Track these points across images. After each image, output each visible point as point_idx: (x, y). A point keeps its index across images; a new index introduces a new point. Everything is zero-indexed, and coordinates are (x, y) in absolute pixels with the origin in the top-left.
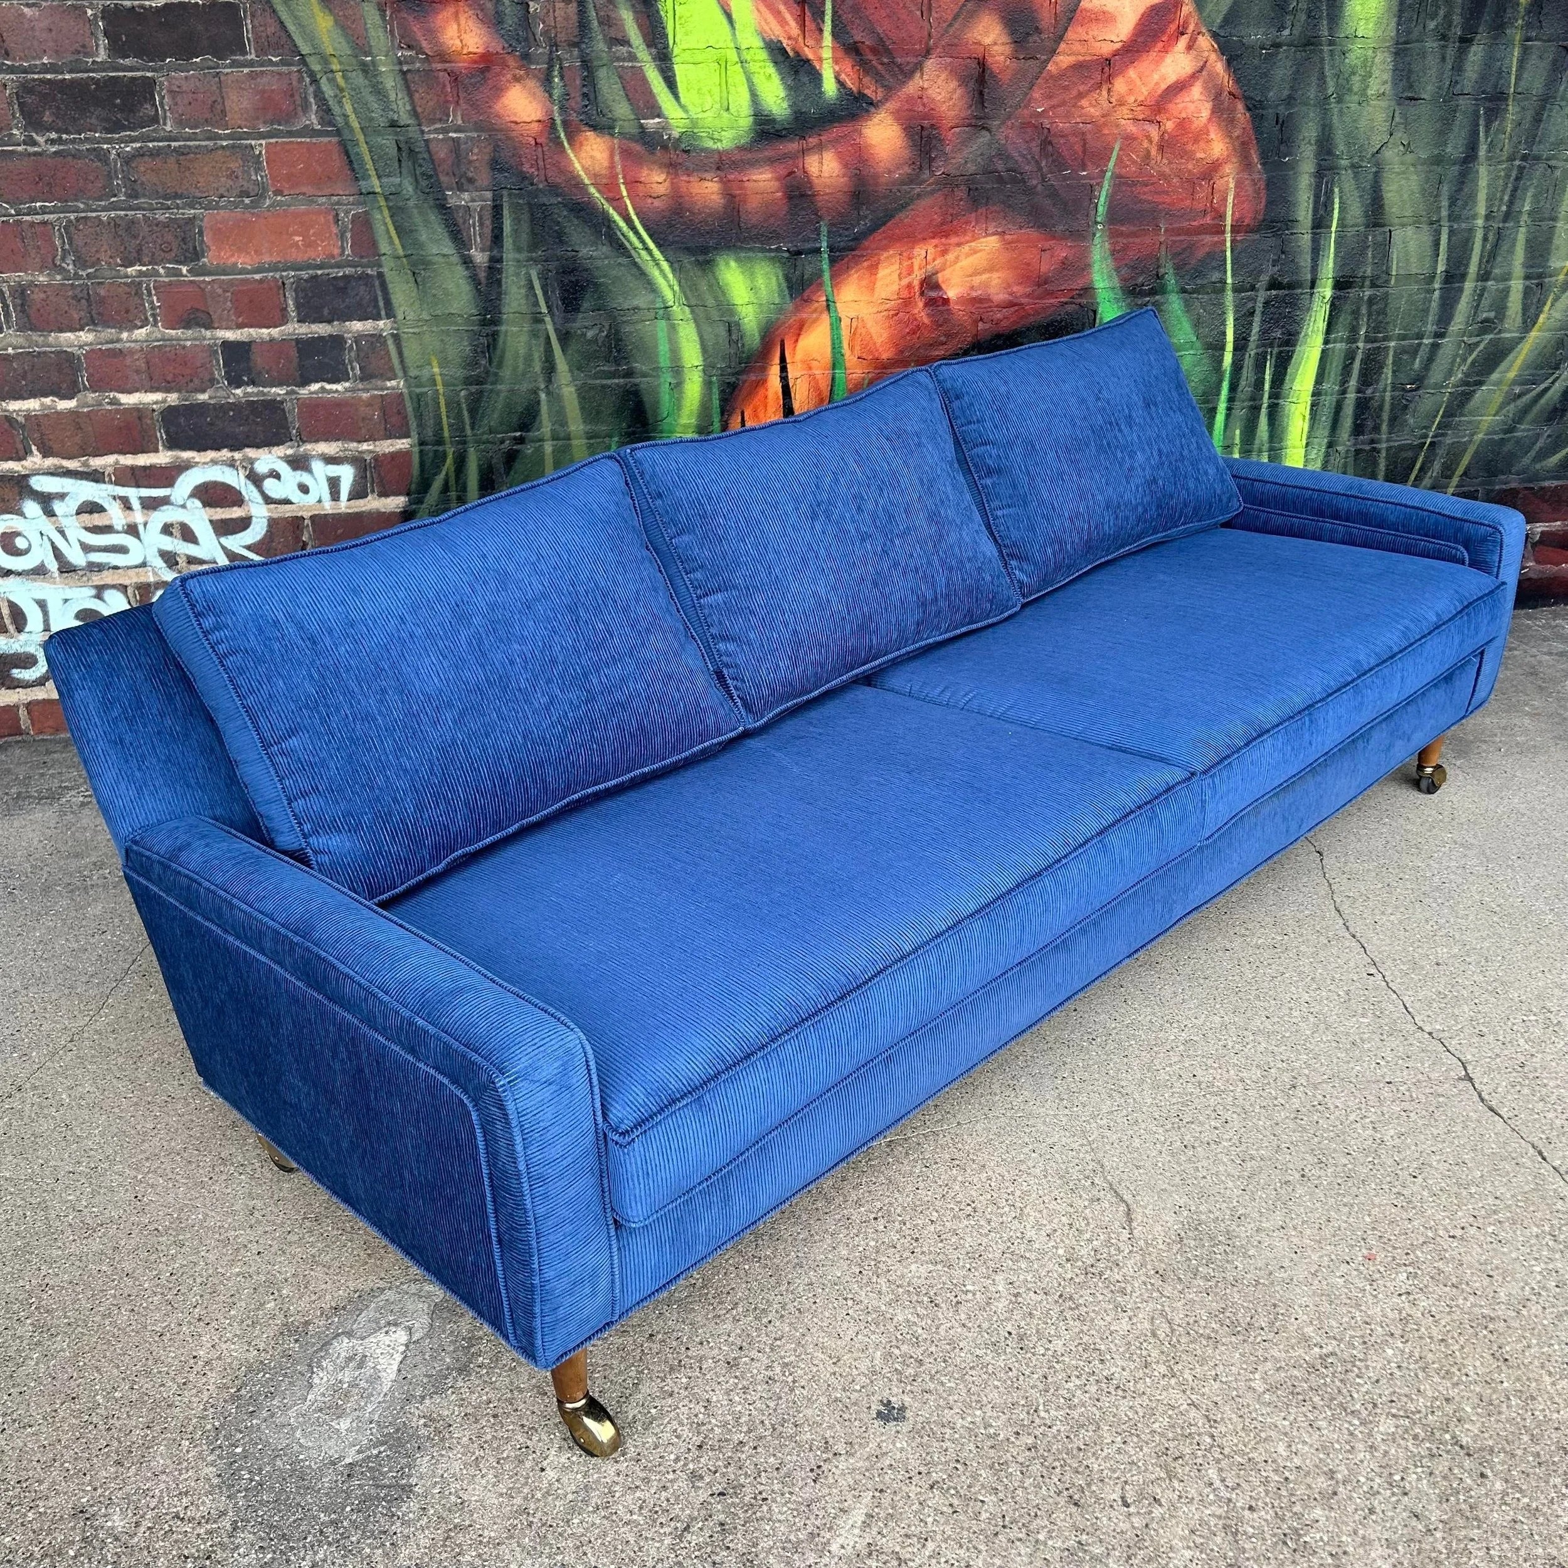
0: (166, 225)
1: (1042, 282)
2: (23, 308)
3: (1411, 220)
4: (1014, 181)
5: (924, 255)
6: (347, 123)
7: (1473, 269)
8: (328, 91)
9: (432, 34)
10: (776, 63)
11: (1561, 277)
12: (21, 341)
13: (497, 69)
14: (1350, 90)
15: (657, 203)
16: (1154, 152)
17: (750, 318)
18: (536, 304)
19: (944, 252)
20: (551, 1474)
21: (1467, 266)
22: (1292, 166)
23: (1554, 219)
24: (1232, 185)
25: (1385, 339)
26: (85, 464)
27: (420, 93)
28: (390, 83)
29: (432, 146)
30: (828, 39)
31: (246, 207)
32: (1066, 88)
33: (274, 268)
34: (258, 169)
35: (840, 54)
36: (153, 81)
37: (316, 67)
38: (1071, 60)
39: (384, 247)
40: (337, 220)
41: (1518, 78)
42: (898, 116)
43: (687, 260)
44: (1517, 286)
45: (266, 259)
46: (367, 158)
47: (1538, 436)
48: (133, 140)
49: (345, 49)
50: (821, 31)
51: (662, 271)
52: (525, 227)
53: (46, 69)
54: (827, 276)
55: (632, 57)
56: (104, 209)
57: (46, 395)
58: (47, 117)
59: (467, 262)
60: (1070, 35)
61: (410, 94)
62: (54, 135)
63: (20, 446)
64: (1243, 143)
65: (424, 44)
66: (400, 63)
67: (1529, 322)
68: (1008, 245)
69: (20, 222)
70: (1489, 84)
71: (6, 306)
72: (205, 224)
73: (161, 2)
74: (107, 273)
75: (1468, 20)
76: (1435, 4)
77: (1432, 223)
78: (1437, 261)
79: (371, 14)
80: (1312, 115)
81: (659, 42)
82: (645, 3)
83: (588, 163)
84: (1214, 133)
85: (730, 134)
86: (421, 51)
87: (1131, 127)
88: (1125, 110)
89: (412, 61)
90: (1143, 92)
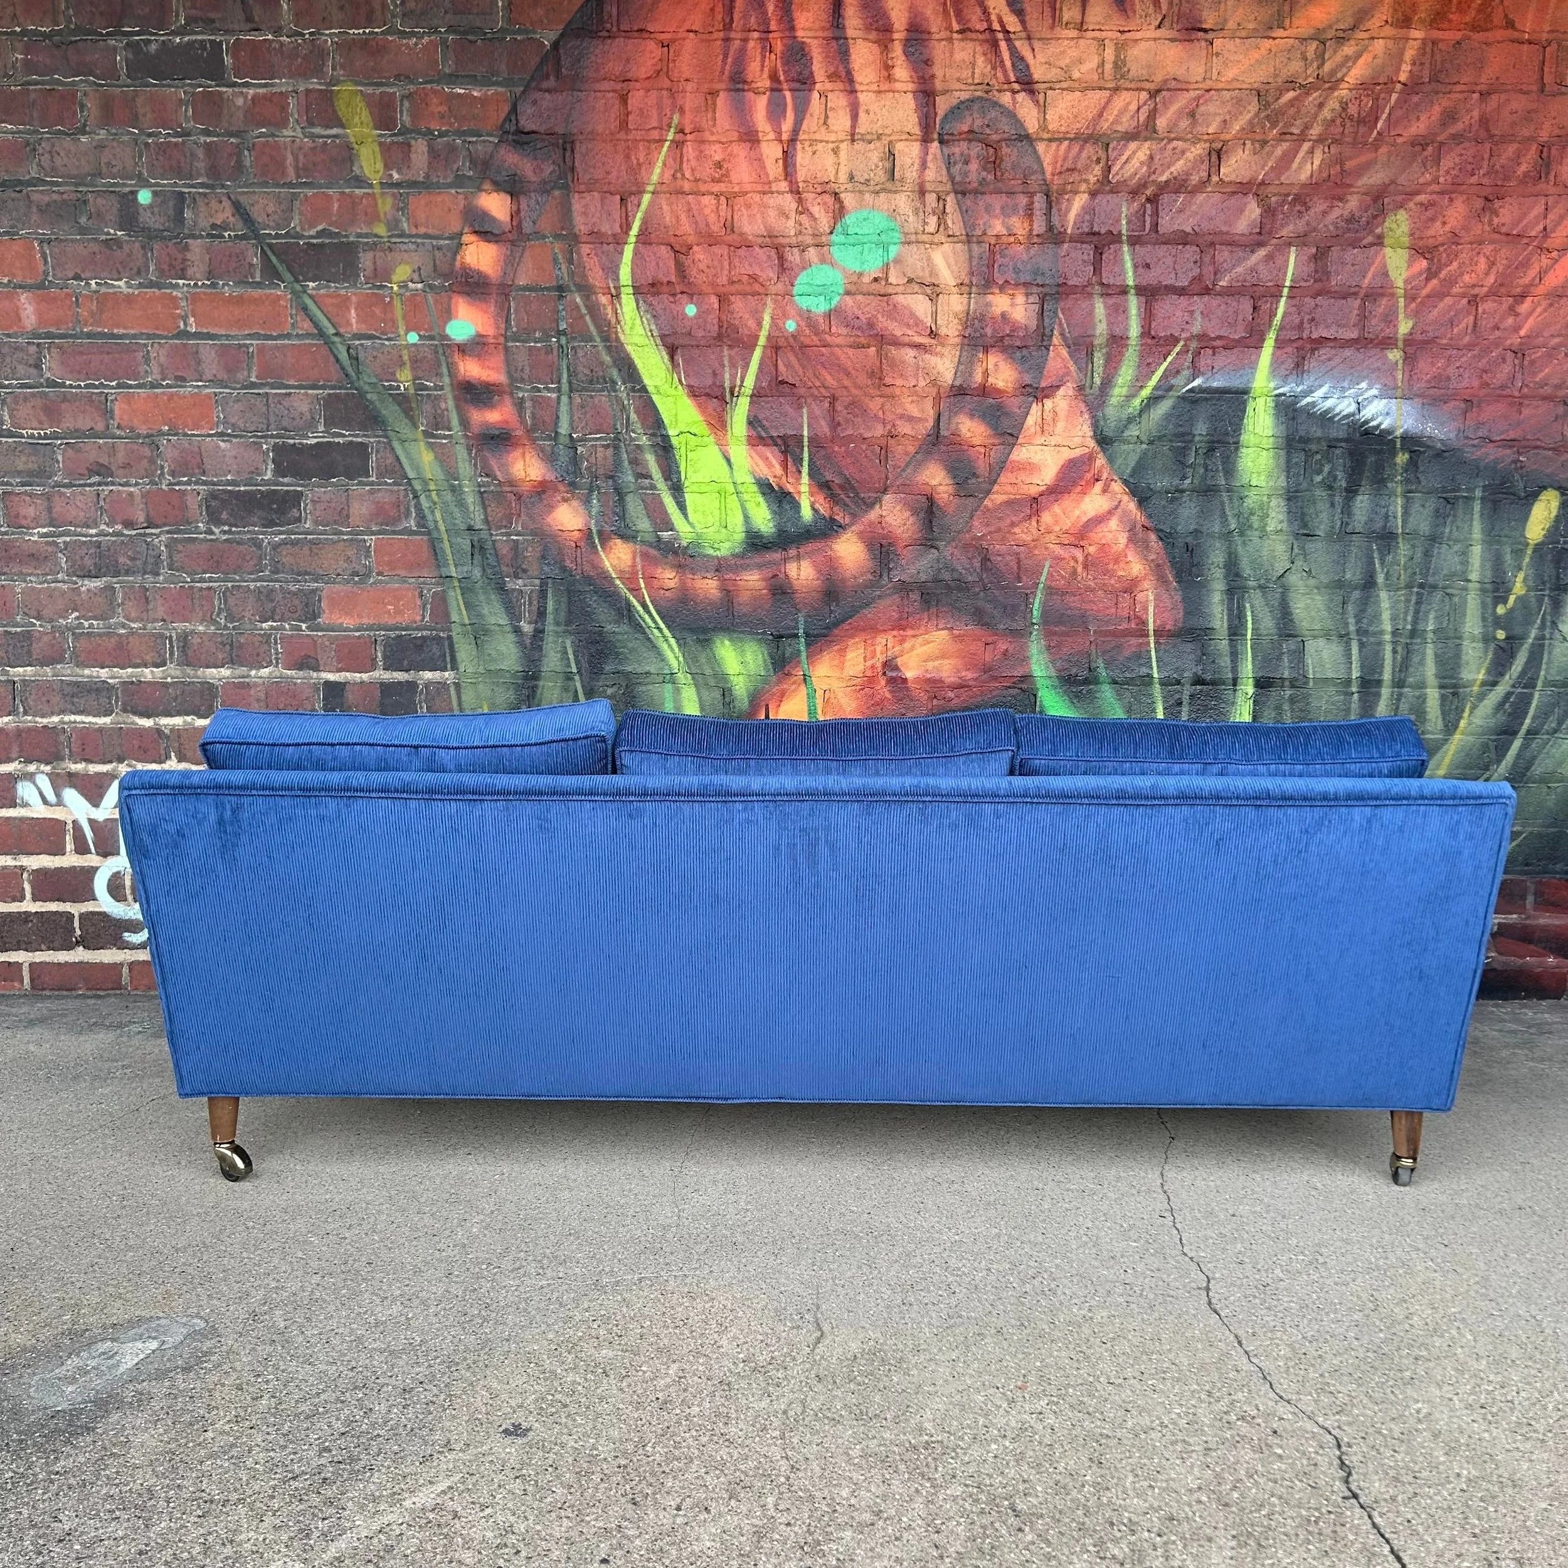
0: (295, 594)
1: (987, 669)
2: (184, 649)
3: (1321, 633)
4: (960, 589)
5: (884, 645)
6: (437, 528)
7: (1387, 676)
8: (425, 503)
9: (504, 467)
10: (764, 494)
11: (1476, 688)
12: (178, 673)
13: (550, 492)
14: (1251, 527)
15: (668, 594)
16: (1080, 569)
17: (740, 687)
18: (569, 666)
19: (902, 641)
20: (210, 1434)
21: (1381, 673)
22: (1203, 585)
23: (1460, 638)
24: (1151, 598)
27: (492, 507)
28: (470, 499)
29: (498, 545)
30: (805, 478)
31: (356, 583)
32: (1000, 519)
33: (370, 628)
34: (367, 556)
35: (816, 489)
36: (301, 493)
37: (418, 486)
38: (1004, 498)
39: (455, 617)
40: (421, 595)
41: (1404, 522)
42: (861, 535)
43: (690, 639)
44: (1433, 696)
45: (365, 621)
46: (448, 551)
48: (281, 533)
49: (440, 475)
50: (800, 472)
51: (670, 646)
52: (564, 606)
53: (229, 483)
54: (804, 655)
55: (653, 487)
56: (254, 581)
57: (187, 714)
58: (224, 516)
59: (517, 631)
60: (1002, 479)
61: (485, 508)
62: (226, 528)
63: (162, 752)
64: (1158, 565)
65: (498, 473)
66: (479, 486)
67: (1450, 727)
68: (957, 638)
69: (192, 587)
70: (1378, 526)
71: (172, 647)
72: (324, 594)
73: (313, 441)
74: (248, 626)
75: (1351, 475)
76: (1318, 462)
77: (1341, 636)
78: (1350, 668)
79: (461, 452)
80: (1218, 545)
81: (674, 477)
82: (665, 449)
83: (615, 562)
84: (1131, 556)
85: (727, 545)
86: (495, 478)
87: (1058, 550)
88: (1052, 537)
89: (488, 484)
90: (1067, 524)
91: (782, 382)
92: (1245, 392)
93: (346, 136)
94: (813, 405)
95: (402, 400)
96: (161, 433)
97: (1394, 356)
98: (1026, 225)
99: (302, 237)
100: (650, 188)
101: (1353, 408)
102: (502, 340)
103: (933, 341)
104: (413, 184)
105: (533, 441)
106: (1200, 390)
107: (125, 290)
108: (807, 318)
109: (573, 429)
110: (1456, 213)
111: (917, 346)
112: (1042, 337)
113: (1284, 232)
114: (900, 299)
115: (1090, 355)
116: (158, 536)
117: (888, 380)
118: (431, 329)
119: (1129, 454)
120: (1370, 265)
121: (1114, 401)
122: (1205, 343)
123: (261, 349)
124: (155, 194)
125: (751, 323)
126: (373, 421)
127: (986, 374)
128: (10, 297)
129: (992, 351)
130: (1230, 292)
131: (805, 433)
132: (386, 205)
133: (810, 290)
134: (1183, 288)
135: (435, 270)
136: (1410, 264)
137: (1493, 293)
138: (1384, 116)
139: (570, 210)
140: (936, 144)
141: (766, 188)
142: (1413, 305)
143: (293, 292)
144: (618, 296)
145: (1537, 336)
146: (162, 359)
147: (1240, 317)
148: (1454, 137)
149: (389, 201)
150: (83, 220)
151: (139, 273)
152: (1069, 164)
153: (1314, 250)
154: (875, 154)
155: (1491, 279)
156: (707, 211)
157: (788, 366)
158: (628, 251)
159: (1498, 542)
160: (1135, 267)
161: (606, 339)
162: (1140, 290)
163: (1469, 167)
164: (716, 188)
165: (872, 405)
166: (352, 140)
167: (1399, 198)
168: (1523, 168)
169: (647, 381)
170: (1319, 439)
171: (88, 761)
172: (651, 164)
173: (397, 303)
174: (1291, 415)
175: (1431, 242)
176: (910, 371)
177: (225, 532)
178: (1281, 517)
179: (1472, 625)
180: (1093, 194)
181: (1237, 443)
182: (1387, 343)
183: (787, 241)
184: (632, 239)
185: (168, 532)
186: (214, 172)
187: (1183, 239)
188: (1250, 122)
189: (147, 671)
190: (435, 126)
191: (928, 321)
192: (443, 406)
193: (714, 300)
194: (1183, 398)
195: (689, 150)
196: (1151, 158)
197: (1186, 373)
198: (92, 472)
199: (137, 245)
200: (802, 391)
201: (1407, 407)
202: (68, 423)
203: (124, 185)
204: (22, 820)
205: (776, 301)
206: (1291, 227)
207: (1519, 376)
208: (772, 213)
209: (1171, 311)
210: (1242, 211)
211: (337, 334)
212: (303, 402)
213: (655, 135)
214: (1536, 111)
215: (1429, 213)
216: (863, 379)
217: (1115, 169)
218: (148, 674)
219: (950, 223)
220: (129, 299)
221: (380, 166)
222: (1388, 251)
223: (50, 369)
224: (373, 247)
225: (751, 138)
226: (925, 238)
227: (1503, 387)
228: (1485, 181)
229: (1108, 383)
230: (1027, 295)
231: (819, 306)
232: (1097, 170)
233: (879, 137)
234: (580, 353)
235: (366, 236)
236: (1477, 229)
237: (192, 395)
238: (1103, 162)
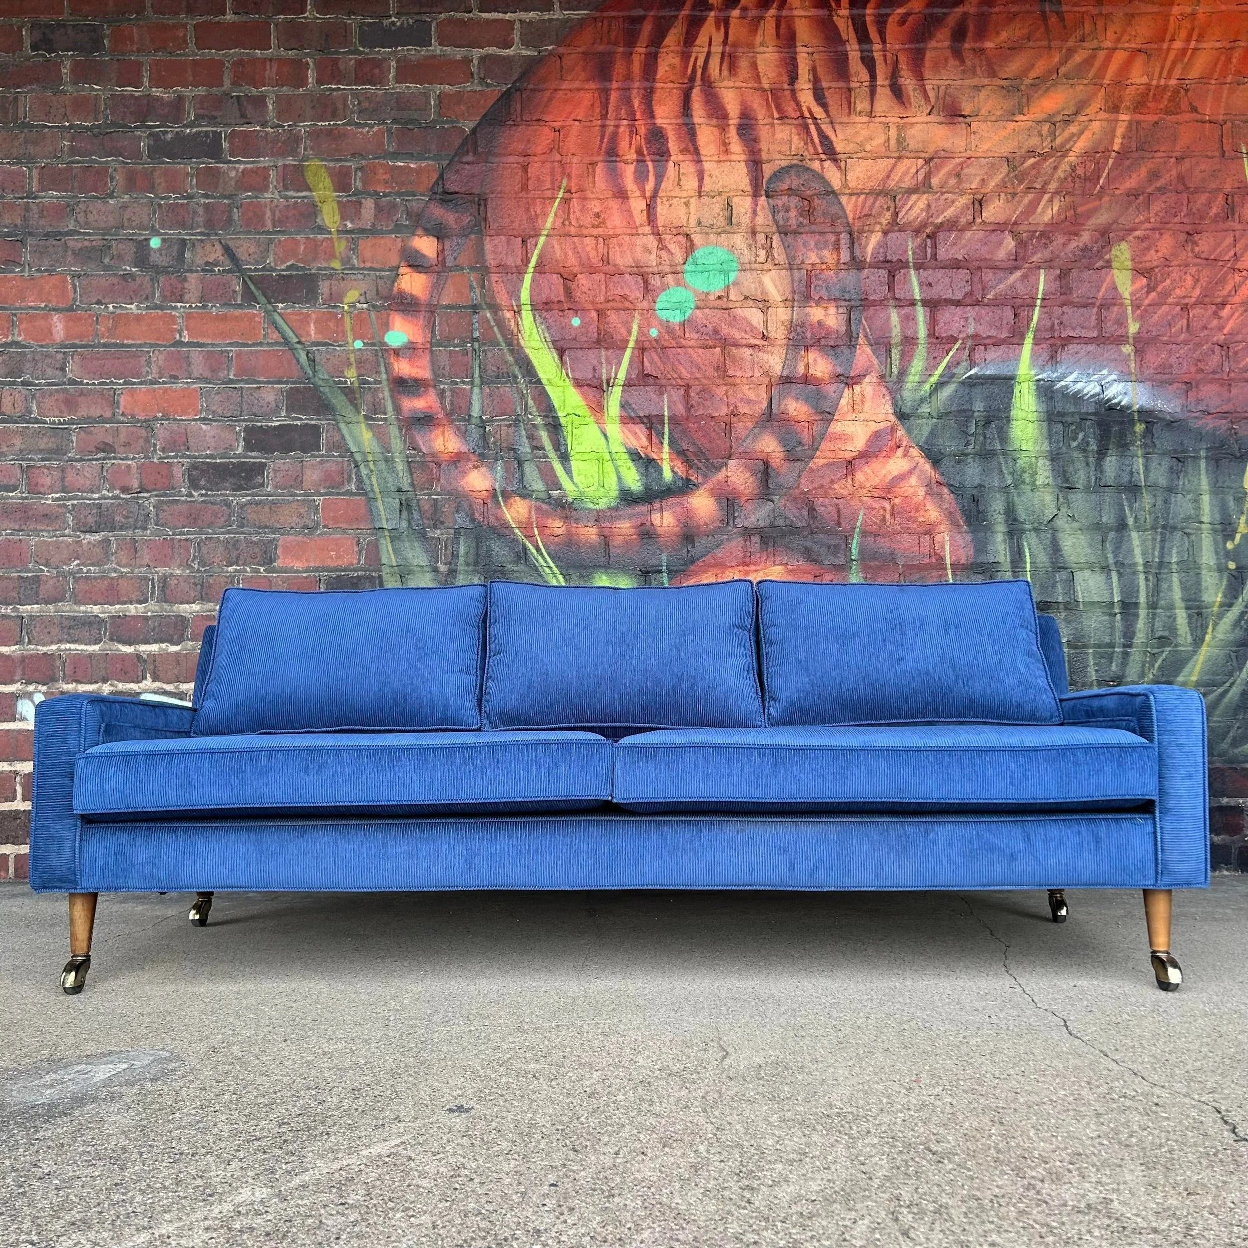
0: (256, 543)
2: (163, 589)
3: (1086, 566)
4: (792, 533)
5: (732, 576)
6: (372, 490)
7: (1142, 599)
8: (364, 471)
9: (428, 442)
10: (633, 460)
11: (1215, 609)
12: (157, 608)
13: (464, 461)
14: (1023, 482)
15: (556, 539)
16: (888, 516)
19: (746, 575)
20: (178, 1116)
21: (1137, 597)
22: (988, 528)
23: (1199, 568)
24: (947, 538)
25: (1085, 646)
26: (177, 688)
28: (400, 466)
29: (421, 502)
30: (666, 448)
31: (305, 534)
32: (822, 477)
33: (316, 569)
34: (316, 513)
35: (674, 456)
36: (265, 465)
37: (358, 457)
38: (825, 461)
39: (384, 560)
40: (358, 544)
41: (1146, 477)
42: (712, 492)
44: (1181, 617)
45: (312, 564)
46: (381, 508)
47: (1229, 728)
48: (247, 495)
49: (377, 449)
50: (662, 443)
52: (472, 551)
53: (207, 456)
55: (546, 456)
56: (222, 533)
57: (162, 642)
58: (203, 482)
59: (435, 570)
60: (823, 446)
61: (411, 474)
62: (203, 492)
63: (140, 674)
64: (950, 513)
65: (423, 447)
66: (408, 457)
67: (1198, 642)
68: (790, 572)
69: (172, 539)
70: (1125, 479)
71: (153, 587)
72: (280, 543)
73: (278, 423)
74: (217, 570)
75: (1100, 441)
76: (1074, 431)
77: (1103, 568)
78: (1112, 593)
79: (394, 431)
80: (998, 496)
81: (562, 448)
82: (555, 427)
83: (514, 515)
84: (930, 505)
85: (605, 500)
86: (420, 451)
87: (870, 502)
88: (865, 491)
89: (414, 456)
90: (876, 481)
91: (648, 375)
92: (1012, 378)
93: (313, 197)
94: (672, 392)
95: (349, 393)
96: (156, 419)
97: (1127, 349)
98: (835, 256)
99: (275, 270)
100: (545, 232)
101: (1098, 389)
102: (428, 346)
103: (765, 343)
104: (362, 231)
105: (452, 422)
106: (976, 377)
107: (136, 312)
108: (667, 327)
109: (484, 413)
110: (1166, 244)
111: (753, 346)
112: (850, 339)
113: (1035, 259)
114: (739, 311)
115: (889, 352)
116: (148, 499)
117: (730, 373)
118: (373, 338)
119: (924, 428)
120: (1102, 282)
121: (909, 385)
122: (978, 342)
123: (239, 355)
124: (163, 240)
125: (623, 331)
126: (325, 408)
127: (807, 366)
128: (46, 317)
129: (811, 350)
130: (997, 303)
131: (666, 413)
132: (341, 247)
133: (668, 306)
134: (959, 301)
135: (378, 294)
136: (1133, 282)
137: (1199, 303)
138: (1105, 175)
139: (483, 249)
140: (764, 198)
141: (634, 231)
142: (1139, 312)
143: (266, 312)
144: (519, 312)
145: (1238, 333)
146: (161, 363)
147: (1005, 322)
148: (1159, 189)
149: (344, 244)
150: (106, 261)
151: (147, 298)
152: (866, 211)
153: (1058, 272)
154: (717, 206)
155: (1197, 292)
156: (588, 249)
157: (652, 362)
158: (528, 278)
159: (1223, 492)
160: (921, 284)
161: (509, 344)
162: (925, 303)
163: (1173, 211)
164: (595, 232)
165: (718, 391)
166: (317, 199)
167: (1121, 234)
168: (1214, 211)
169: (542, 375)
170: (1073, 414)
171: (78, 682)
172: (546, 215)
173: (347, 320)
174: (1049, 395)
175: (1148, 265)
176: (747, 365)
177: (202, 495)
178: (1047, 474)
179: (1207, 557)
180: (885, 233)
181: (1008, 417)
182: (1121, 340)
183: (651, 270)
184: (531, 270)
185: (156, 496)
186: (210, 224)
187: (956, 265)
188: (1003, 180)
189: (132, 607)
190: (381, 189)
191: (761, 328)
192: (381, 396)
193: (594, 314)
194: (963, 383)
195: (575, 204)
196: (929, 206)
197: (965, 364)
198: (99, 450)
199: (147, 278)
200: (663, 382)
201: (1140, 388)
202: (83, 412)
203: (140, 234)
204: (19, 732)
205: (642, 314)
206: (1039, 255)
207: (1226, 364)
208: (639, 249)
209: (950, 318)
210: (1000, 243)
211: (299, 343)
212: (269, 395)
213: (549, 194)
214: (1220, 170)
215: (1144, 245)
216: (711, 372)
217: (901, 215)
218: (133, 609)
219: (776, 255)
220: (138, 318)
221: (337, 218)
222: (1115, 272)
223: (71, 371)
224: (330, 277)
225: (622, 195)
226: (758, 266)
227: (1214, 372)
228: (1185, 220)
229: (903, 373)
230: (837, 307)
231: (676, 318)
232: (888, 215)
233: (720, 193)
234: (490, 355)
235: (325, 269)
236: (1183, 255)
237: (183, 389)
238: (892, 209)
